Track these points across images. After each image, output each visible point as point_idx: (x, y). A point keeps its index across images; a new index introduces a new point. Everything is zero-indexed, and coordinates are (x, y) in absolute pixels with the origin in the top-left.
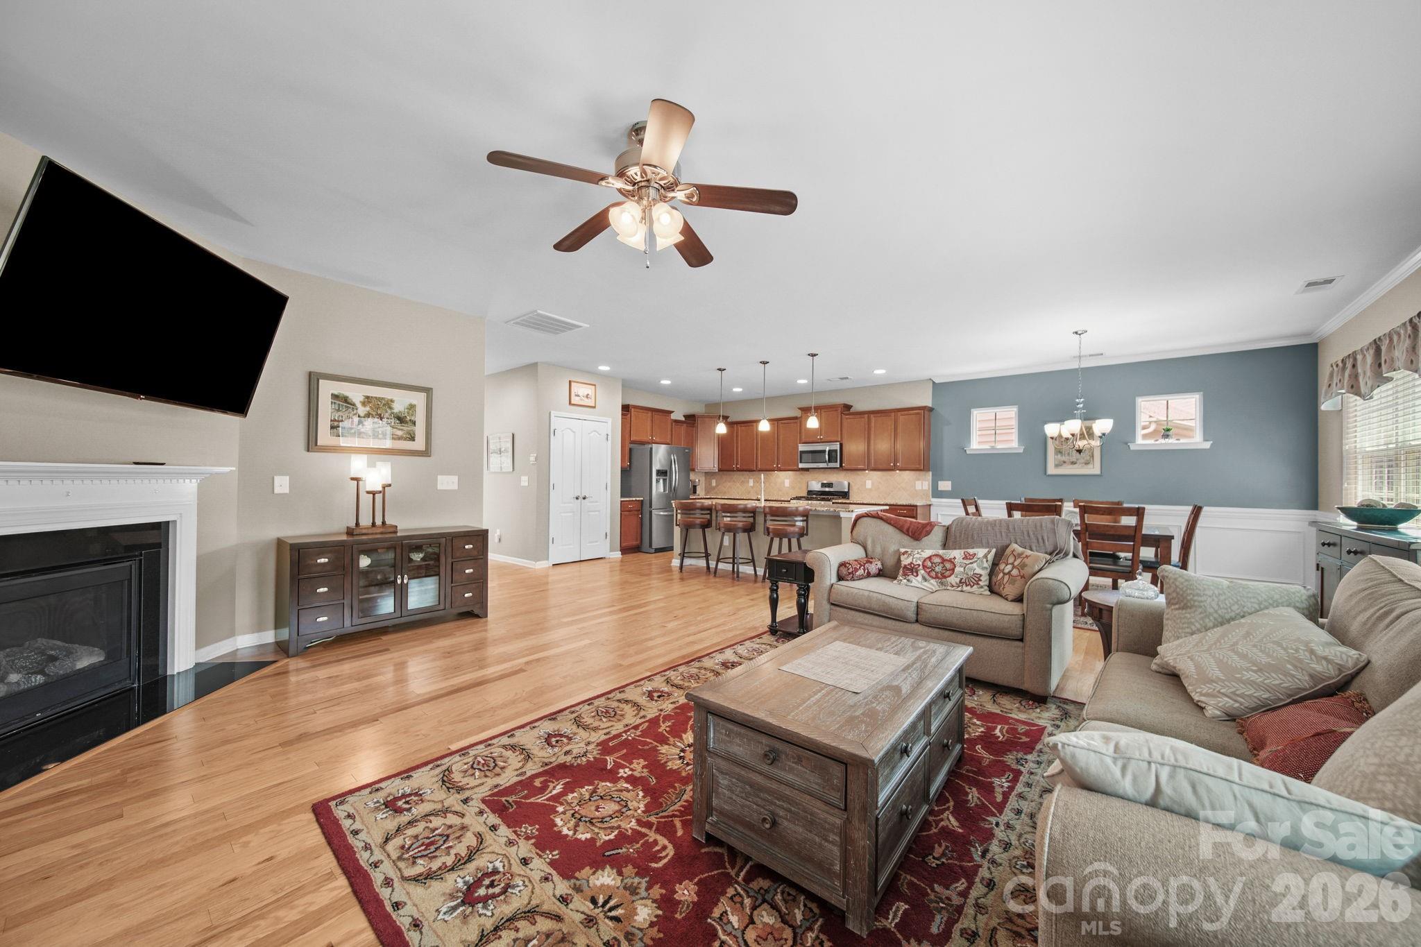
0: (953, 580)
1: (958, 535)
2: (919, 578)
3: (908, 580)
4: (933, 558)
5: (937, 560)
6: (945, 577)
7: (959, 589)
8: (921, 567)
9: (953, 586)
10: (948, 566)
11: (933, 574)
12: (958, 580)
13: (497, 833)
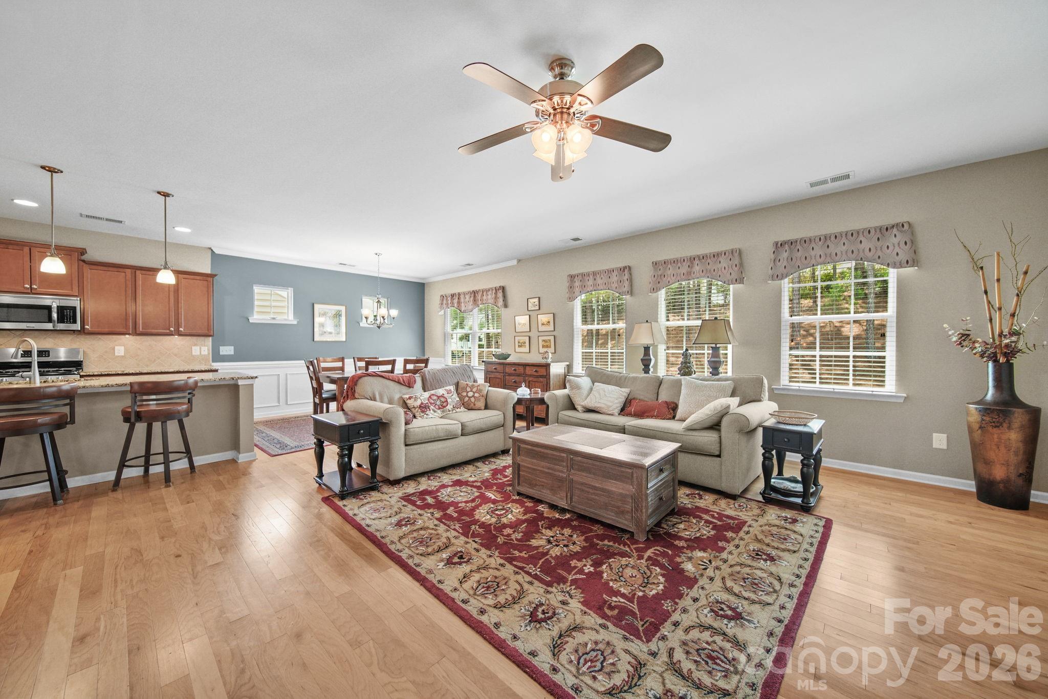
0: (449, 407)
1: (432, 380)
2: (432, 411)
3: (427, 415)
4: (432, 397)
5: (435, 398)
6: (445, 407)
7: (454, 411)
8: (430, 405)
9: (449, 411)
10: (443, 400)
11: (437, 407)
12: (452, 407)
13: (680, 621)
